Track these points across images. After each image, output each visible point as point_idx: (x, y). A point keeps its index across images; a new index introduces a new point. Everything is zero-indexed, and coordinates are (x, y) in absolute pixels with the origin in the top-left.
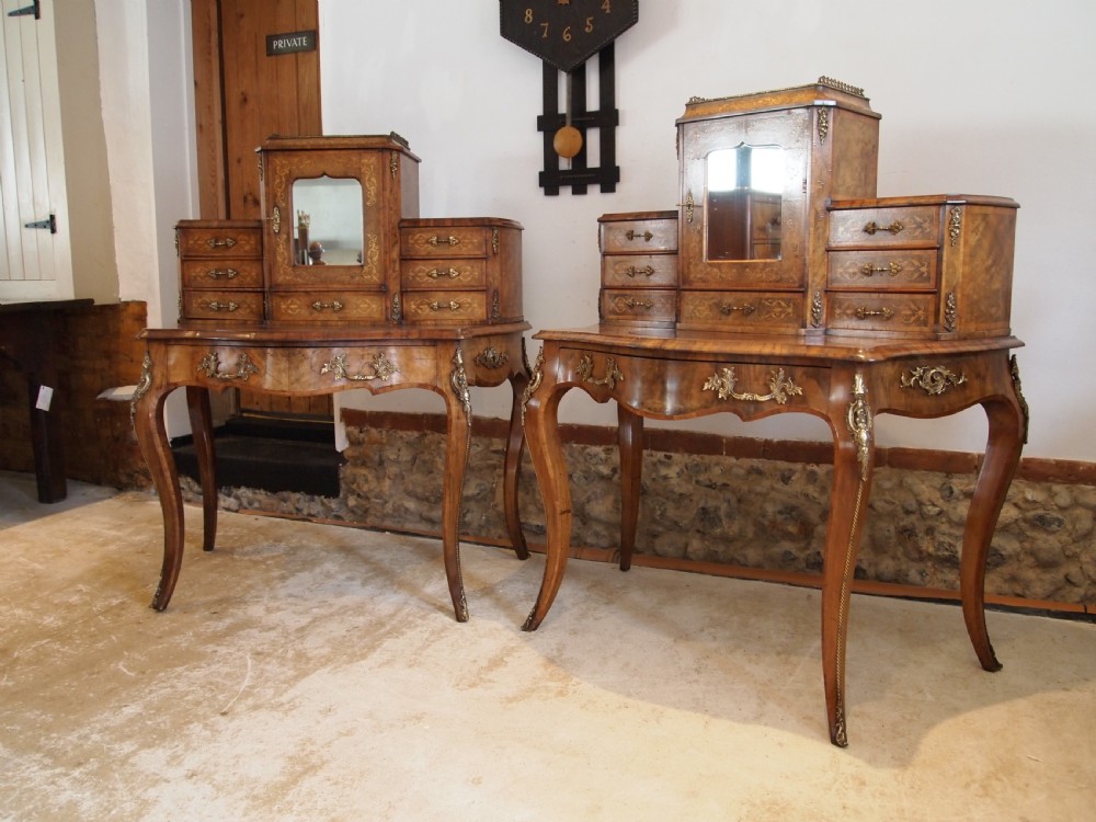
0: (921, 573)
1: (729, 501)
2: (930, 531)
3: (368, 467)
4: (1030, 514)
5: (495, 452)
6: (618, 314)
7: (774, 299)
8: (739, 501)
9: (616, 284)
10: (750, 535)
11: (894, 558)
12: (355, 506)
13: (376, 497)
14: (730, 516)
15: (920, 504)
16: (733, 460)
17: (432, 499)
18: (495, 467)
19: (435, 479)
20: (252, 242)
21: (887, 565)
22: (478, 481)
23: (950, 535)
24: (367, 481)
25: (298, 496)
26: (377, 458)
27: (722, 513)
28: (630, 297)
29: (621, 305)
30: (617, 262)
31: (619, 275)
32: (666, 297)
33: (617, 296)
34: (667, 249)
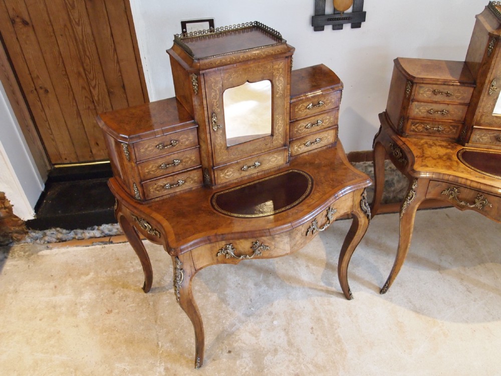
1: (399, 175)
20: (191, 138)
28: (428, 124)
29: (420, 128)
30: (422, 106)
31: (422, 112)
32: (454, 127)
33: (418, 123)
34: (462, 102)
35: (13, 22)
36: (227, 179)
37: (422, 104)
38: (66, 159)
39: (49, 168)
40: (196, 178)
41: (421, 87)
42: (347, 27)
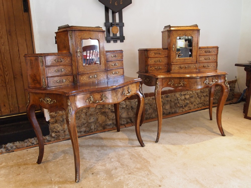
0: (178, 110)
2: (178, 102)
3: (58, 123)
4: (191, 96)
5: (98, 109)
6: (152, 70)
7: (191, 65)
8: (150, 105)
9: (152, 64)
10: (152, 112)
11: (174, 109)
12: (55, 136)
13: (61, 131)
15: (177, 98)
16: (149, 98)
17: (81, 126)
18: (98, 113)
19: (81, 120)
20: (69, 59)
21: (173, 110)
22: (93, 117)
23: (182, 102)
24: (58, 127)
26: (62, 119)
27: (148, 109)
28: (156, 66)
29: (153, 68)
30: (152, 59)
31: (153, 62)
32: (165, 66)
33: (152, 66)
34: (165, 56)
36: (84, 81)
37: (152, 58)
40: (70, 80)
41: (150, 52)
42: (119, 41)
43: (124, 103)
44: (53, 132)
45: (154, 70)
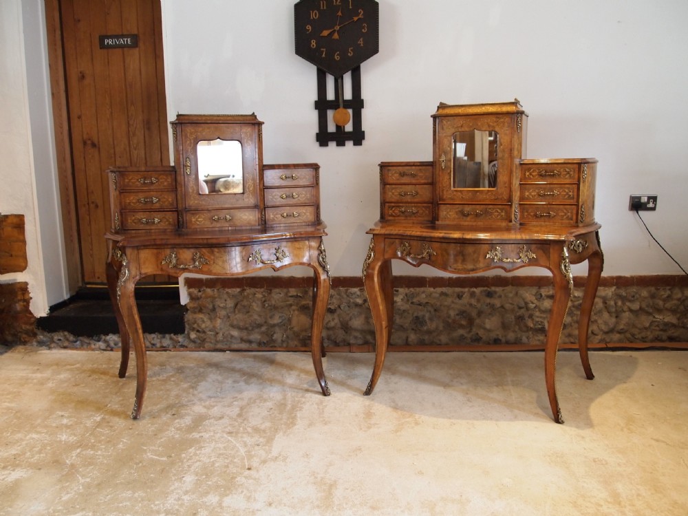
0: (528, 338)
2: (531, 316)
3: (203, 313)
4: (576, 303)
5: (291, 296)
6: (394, 216)
7: (494, 209)
8: (435, 310)
9: (393, 200)
10: (441, 328)
11: (514, 331)
12: (196, 338)
13: (210, 331)
14: (431, 319)
15: (526, 303)
16: (432, 289)
17: (250, 328)
18: (291, 305)
19: (251, 316)
20: (169, 180)
21: (511, 336)
22: (280, 315)
23: (541, 317)
24: (203, 321)
25: (153, 335)
26: (211, 307)
27: (426, 318)
28: (402, 207)
29: (396, 211)
30: (393, 189)
31: (395, 195)
32: (426, 207)
33: (393, 207)
34: (426, 181)
35: (85, 143)
36: (198, 225)
37: (394, 186)
38: (99, 278)
39: (80, 284)
40: (171, 220)
42: (349, 144)
43: (359, 293)
44: (193, 329)
45: (399, 216)
